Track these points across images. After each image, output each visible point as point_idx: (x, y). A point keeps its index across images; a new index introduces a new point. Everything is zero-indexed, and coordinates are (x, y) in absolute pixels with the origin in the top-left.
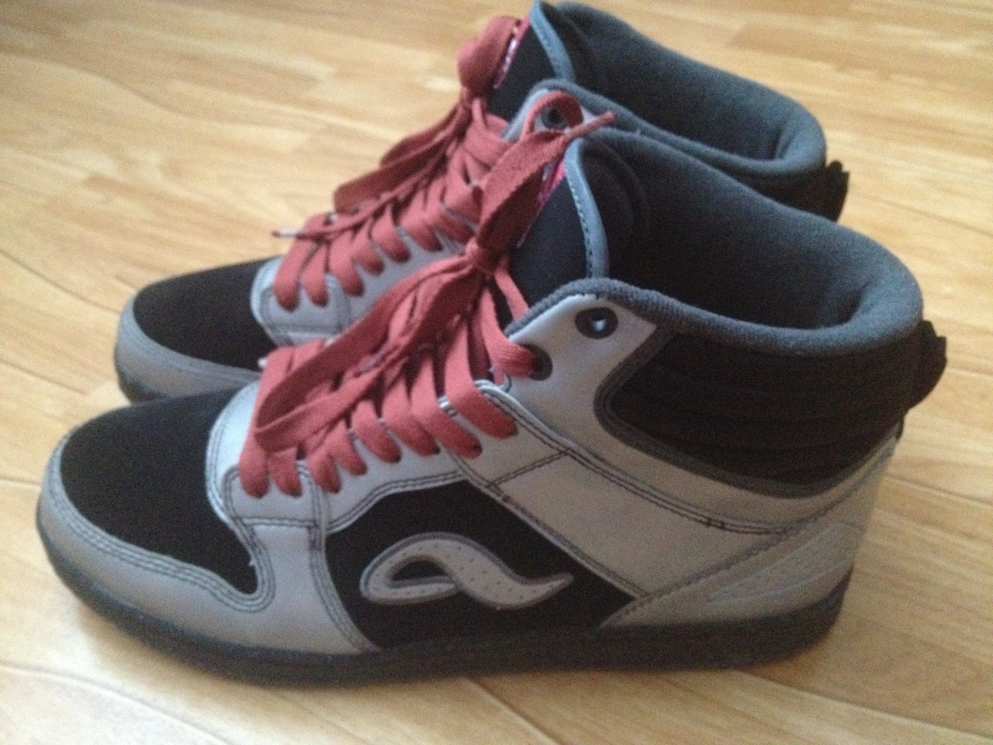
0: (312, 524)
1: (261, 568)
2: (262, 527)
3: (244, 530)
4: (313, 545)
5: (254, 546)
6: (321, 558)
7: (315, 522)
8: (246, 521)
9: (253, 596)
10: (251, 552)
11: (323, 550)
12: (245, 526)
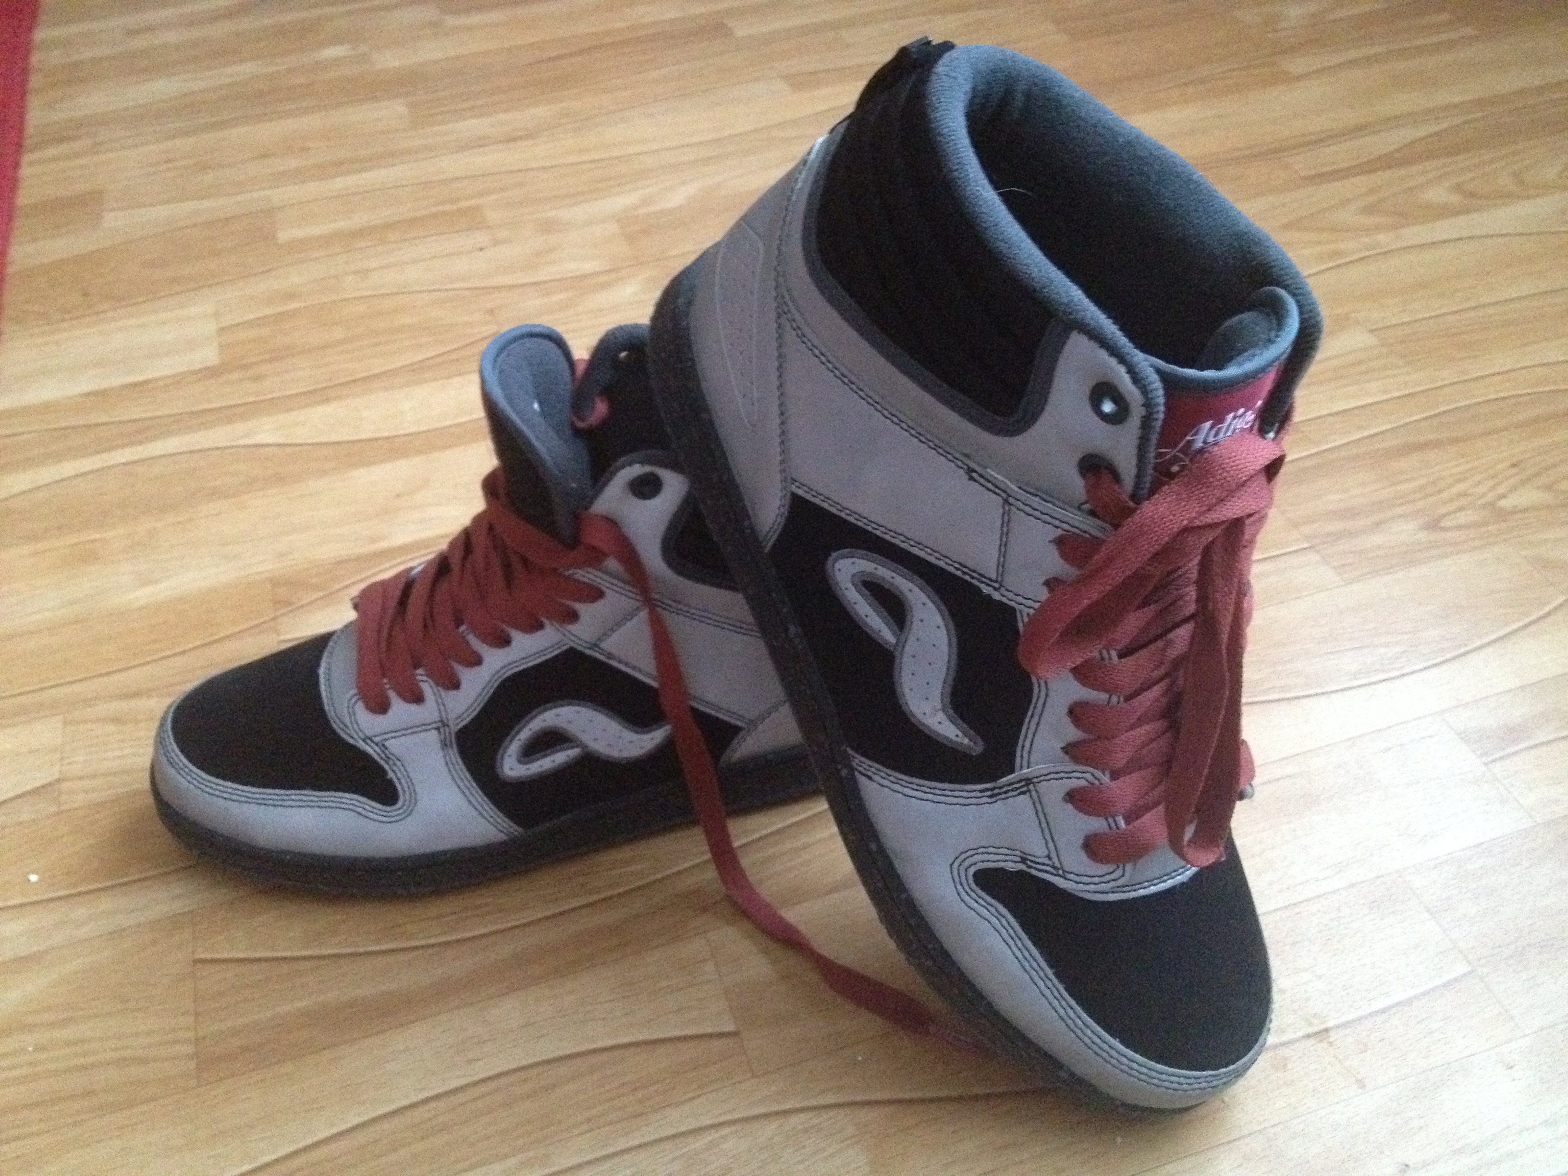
0: (440, 724)
1: (398, 779)
2: (392, 741)
3: (376, 748)
4: (444, 745)
5: (387, 759)
6: (454, 754)
7: (442, 721)
8: (377, 739)
9: (398, 806)
10: (386, 767)
11: (455, 746)
12: (377, 744)
